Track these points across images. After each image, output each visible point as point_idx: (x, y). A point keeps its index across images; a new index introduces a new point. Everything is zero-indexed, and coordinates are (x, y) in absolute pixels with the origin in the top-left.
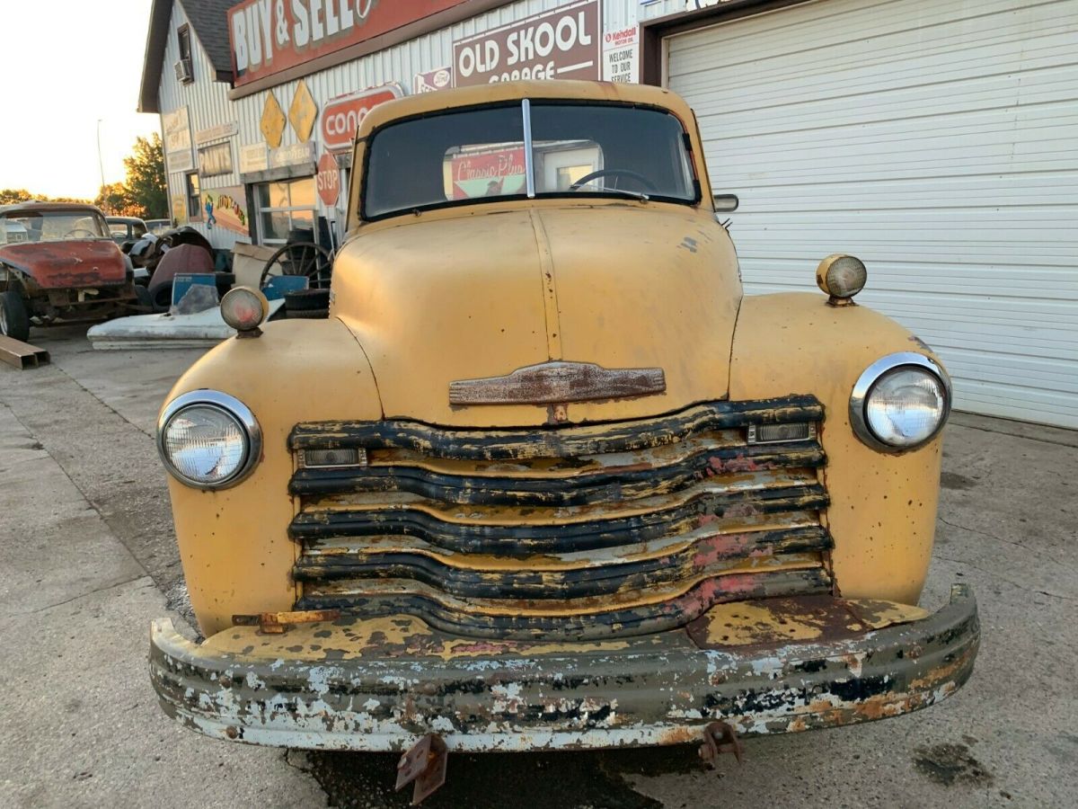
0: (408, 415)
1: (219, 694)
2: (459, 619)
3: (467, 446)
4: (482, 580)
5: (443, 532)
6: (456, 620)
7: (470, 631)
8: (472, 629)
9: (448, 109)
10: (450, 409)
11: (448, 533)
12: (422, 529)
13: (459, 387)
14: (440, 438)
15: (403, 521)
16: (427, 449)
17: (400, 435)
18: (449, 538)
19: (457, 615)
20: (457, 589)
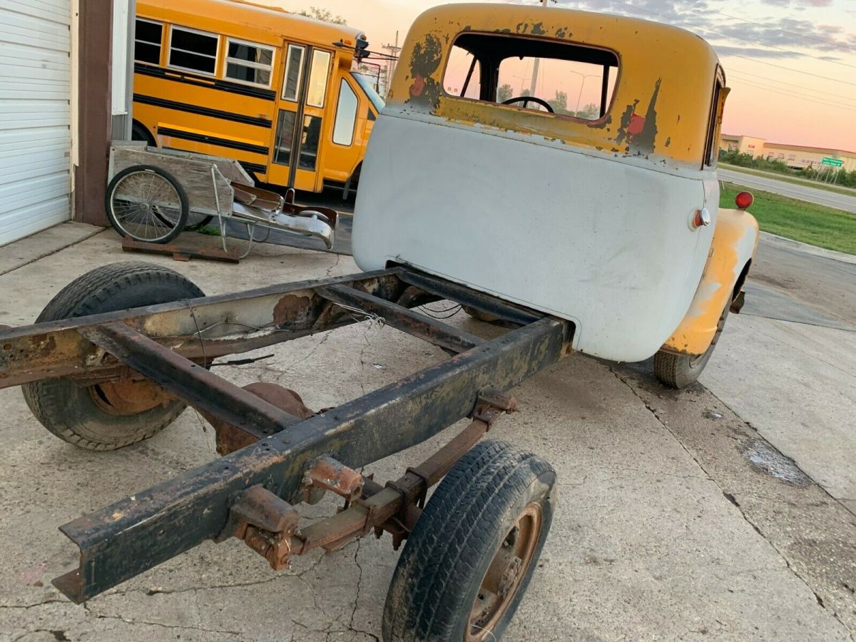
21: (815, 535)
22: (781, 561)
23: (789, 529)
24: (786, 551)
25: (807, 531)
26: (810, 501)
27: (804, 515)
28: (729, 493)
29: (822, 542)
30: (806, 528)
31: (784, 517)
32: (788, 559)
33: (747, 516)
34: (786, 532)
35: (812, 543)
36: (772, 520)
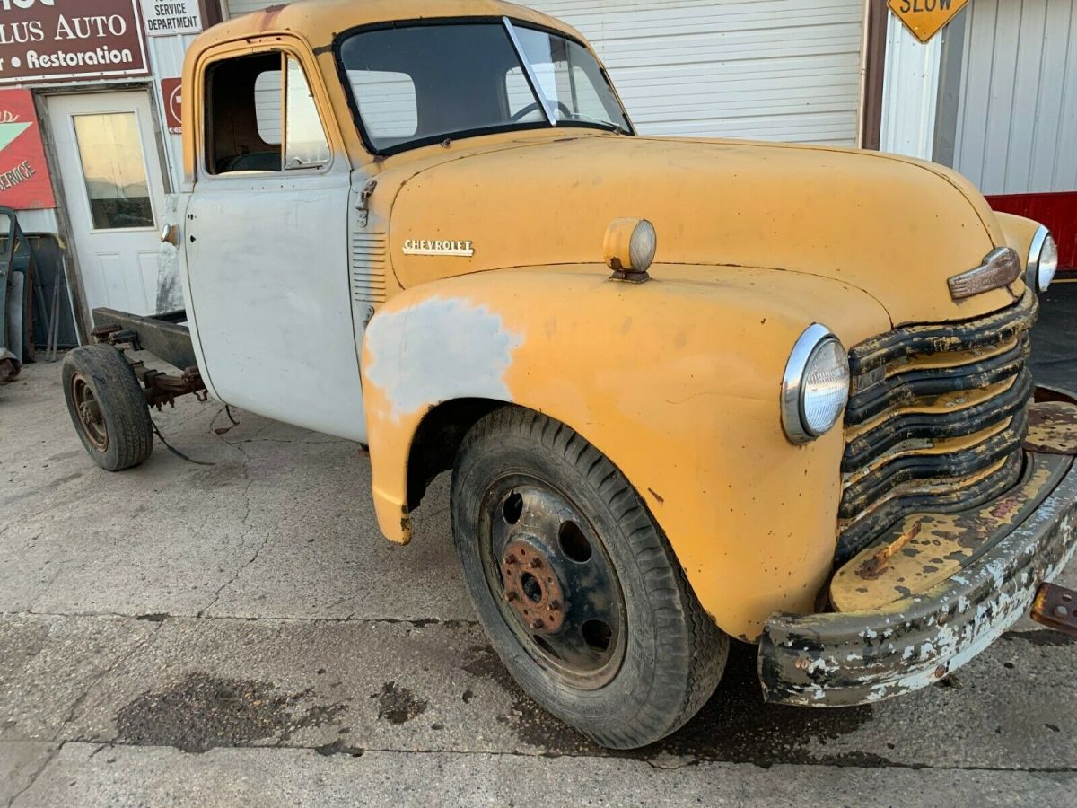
0: (909, 320)
1: (940, 635)
2: (958, 498)
3: (987, 333)
4: (976, 455)
5: (950, 422)
6: (956, 500)
7: (971, 504)
8: (971, 501)
9: (421, 19)
10: (954, 304)
11: (955, 422)
12: (927, 427)
13: (963, 281)
14: (964, 331)
15: (905, 426)
16: (955, 344)
17: (915, 339)
18: (957, 425)
19: (954, 495)
20: (964, 469)
21: (37, 663)
22: (39, 608)
23: (68, 643)
24: (46, 622)
25: (48, 659)
26: (89, 701)
27: (73, 675)
28: (165, 621)
29: (23, 660)
30: (54, 662)
31: (88, 650)
32: (36, 616)
33: (115, 616)
34: (66, 638)
35: (32, 653)
36: (93, 636)
